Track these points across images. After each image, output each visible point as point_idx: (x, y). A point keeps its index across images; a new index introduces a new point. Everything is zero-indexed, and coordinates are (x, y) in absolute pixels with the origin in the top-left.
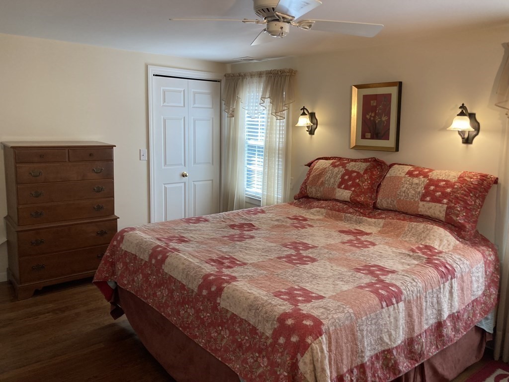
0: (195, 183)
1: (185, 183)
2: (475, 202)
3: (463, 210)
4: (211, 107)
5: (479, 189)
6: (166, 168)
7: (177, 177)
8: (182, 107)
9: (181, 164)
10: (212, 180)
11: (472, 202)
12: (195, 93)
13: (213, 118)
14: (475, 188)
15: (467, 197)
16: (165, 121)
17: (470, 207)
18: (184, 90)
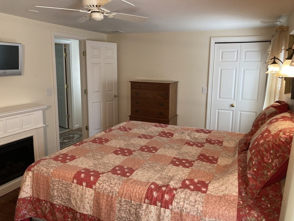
0: (241, 112)
1: (233, 111)
2: (272, 161)
3: (257, 165)
4: (260, 60)
5: (283, 148)
6: (220, 99)
7: (228, 107)
8: (236, 61)
9: (231, 98)
10: (256, 112)
11: (269, 160)
12: (246, 52)
13: (260, 69)
14: (279, 146)
15: (267, 153)
16: (221, 70)
17: (265, 164)
18: (238, 51)
